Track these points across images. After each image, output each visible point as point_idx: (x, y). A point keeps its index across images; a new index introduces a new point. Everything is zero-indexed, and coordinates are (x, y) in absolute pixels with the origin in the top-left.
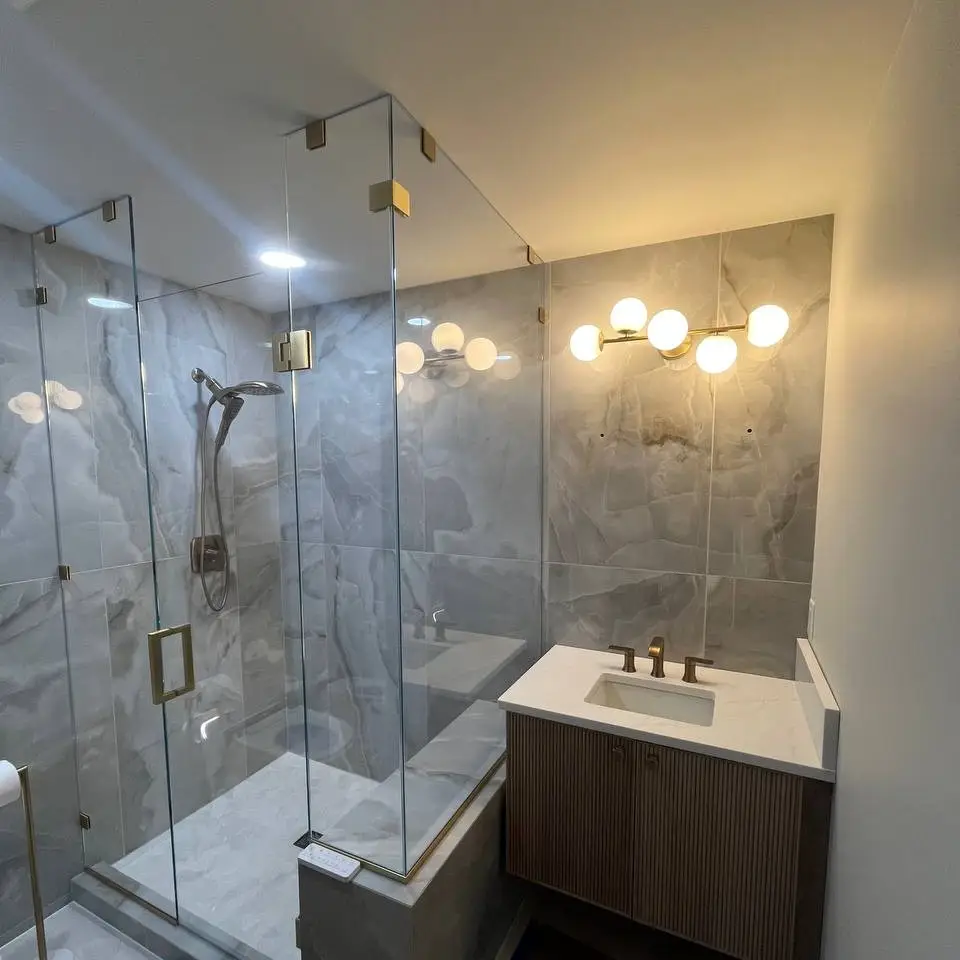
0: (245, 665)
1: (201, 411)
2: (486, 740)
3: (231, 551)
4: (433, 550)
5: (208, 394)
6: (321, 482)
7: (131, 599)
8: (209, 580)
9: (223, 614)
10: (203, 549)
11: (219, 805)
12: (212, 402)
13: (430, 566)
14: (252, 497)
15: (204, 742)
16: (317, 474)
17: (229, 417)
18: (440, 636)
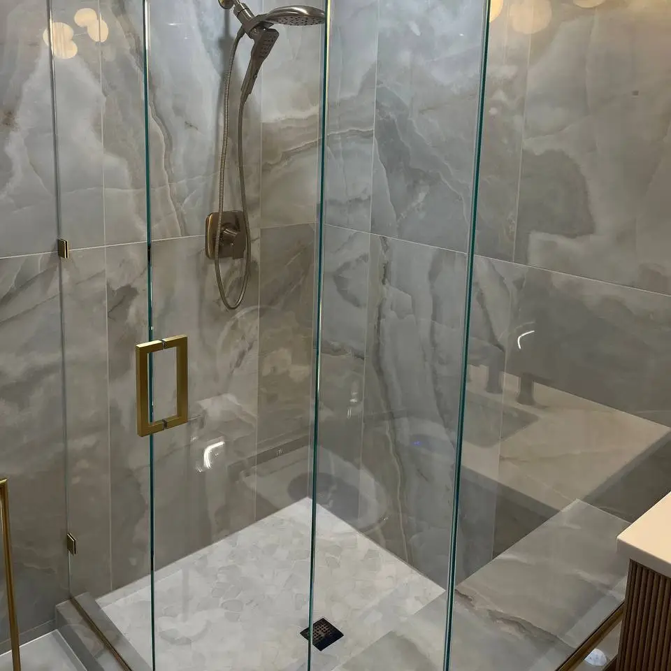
0: (263, 381)
1: (227, 46)
2: (587, 576)
3: (254, 233)
4: (526, 262)
5: (236, 25)
6: (372, 148)
7: (135, 285)
8: (224, 268)
9: (240, 314)
10: (219, 228)
11: (220, 549)
12: (240, 35)
13: (519, 284)
14: (286, 163)
15: (206, 471)
16: (368, 136)
17: (259, 55)
18: (526, 396)
